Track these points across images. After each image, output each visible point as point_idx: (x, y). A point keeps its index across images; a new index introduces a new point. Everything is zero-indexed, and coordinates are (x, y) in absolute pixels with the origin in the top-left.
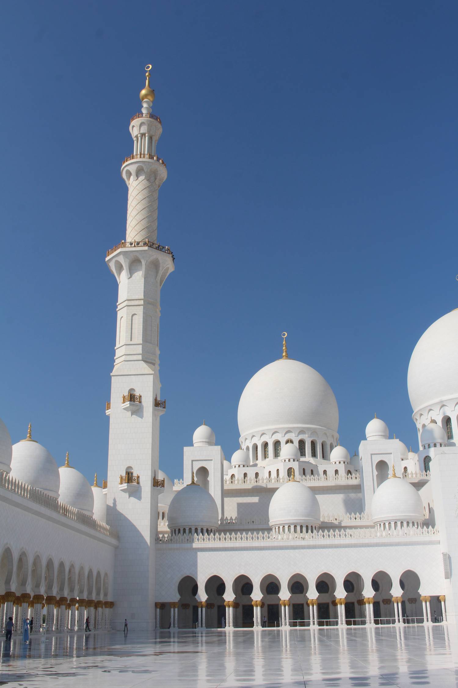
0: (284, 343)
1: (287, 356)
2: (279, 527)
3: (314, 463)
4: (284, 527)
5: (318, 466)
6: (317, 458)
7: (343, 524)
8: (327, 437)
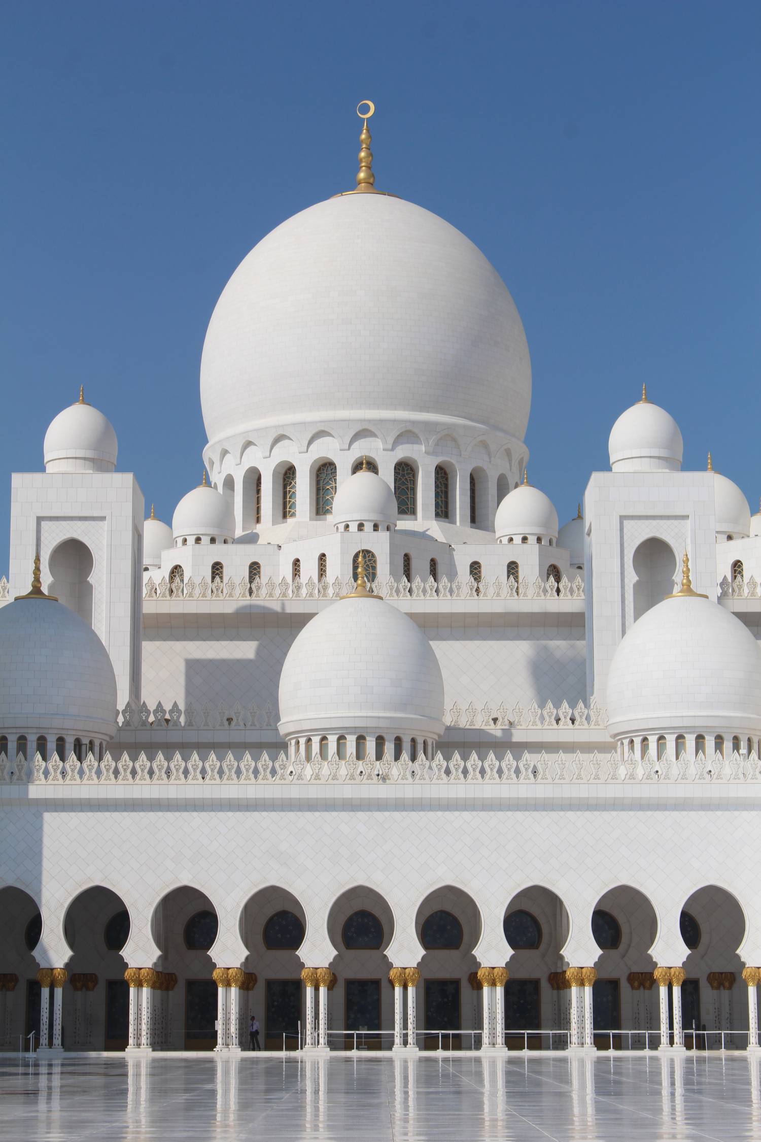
0: (363, 136)
1: (371, 180)
2: (309, 740)
3: (441, 538)
4: (324, 738)
5: (453, 549)
6: (454, 522)
7: (518, 736)
8: (489, 454)
